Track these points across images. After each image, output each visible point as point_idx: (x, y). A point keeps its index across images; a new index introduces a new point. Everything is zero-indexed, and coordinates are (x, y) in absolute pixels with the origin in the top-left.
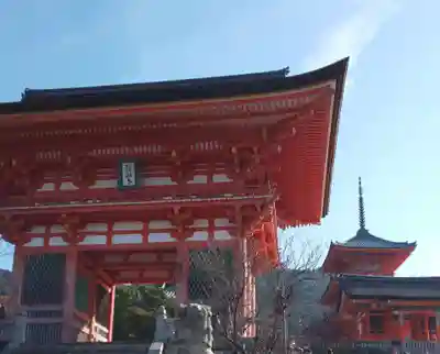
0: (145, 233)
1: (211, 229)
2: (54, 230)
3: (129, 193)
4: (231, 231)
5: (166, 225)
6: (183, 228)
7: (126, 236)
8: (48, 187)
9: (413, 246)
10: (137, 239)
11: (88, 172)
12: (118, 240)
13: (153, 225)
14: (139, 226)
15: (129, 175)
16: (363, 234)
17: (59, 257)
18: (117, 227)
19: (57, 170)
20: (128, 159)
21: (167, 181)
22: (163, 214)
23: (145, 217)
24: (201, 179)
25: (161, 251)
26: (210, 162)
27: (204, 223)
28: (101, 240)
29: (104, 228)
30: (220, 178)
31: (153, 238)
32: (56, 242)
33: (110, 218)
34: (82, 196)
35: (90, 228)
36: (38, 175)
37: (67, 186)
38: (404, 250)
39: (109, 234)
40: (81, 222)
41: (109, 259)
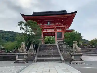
1: (59, 30)
4: (61, 30)
5: (54, 29)
9: (74, 30)
12: (48, 31)
13: (52, 29)
14: (50, 29)
29: (46, 30)
30: (60, 24)
37: (41, 24)
41: (45, 33)
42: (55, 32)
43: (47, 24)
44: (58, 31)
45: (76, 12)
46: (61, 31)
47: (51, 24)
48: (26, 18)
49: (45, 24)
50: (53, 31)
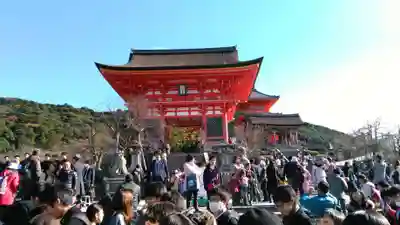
0: (189, 111)
1: (214, 110)
4: (221, 111)
5: (196, 108)
7: (183, 113)
8: (150, 93)
9: (278, 97)
10: (187, 114)
12: (179, 114)
13: (192, 109)
14: (187, 109)
15: (182, 89)
18: (181, 109)
19: (154, 88)
20: (182, 84)
21: (196, 92)
22: (196, 105)
23: (190, 106)
24: (208, 91)
26: (212, 86)
27: (211, 108)
28: (173, 114)
29: (174, 109)
30: (216, 91)
31: (193, 114)
33: (176, 106)
34: (164, 97)
35: (169, 109)
37: (158, 93)
39: (176, 111)
40: (163, 108)
42: (201, 117)
43: (176, 92)
44: (210, 113)
45: (259, 61)
46: (218, 113)
47: (189, 92)
48: (111, 75)
49: (170, 93)
50: (196, 113)
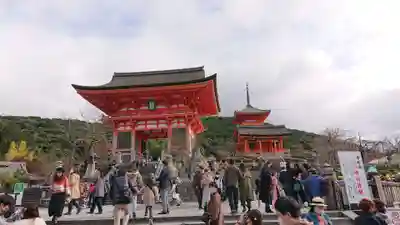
0: (157, 124)
1: (178, 122)
2: (128, 123)
3: (151, 111)
4: (185, 123)
5: (164, 121)
6: (169, 123)
7: (152, 126)
8: (125, 109)
9: (269, 112)
10: (155, 127)
11: (138, 105)
12: (149, 127)
13: (160, 122)
14: (156, 122)
15: (152, 105)
16: (249, 106)
17: (129, 133)
18: (148, 122)
19: (128, 104)
20: (151, 100)
21: (164, 107)
22: (163, 118)
23: (157, 119)
24: (175, 106)
25: (163, 130)
26: (177, 102)
27: (176, 121)
28: (144, 127)
29: (144, 123)
30: (181, 106)
32: (128, 128)
33: (146, 120)
34: (137, 112)
35: (139, 123)
36: (122, 105)
38: (267, 113)
39: (146, 124)
40: (136, 122)
42: (167, 130)
43: (146, 108)
44: (175, 125)
45: (214, 77)
46: (182, 125)
47: (159, 107)
49: (142, 108)
50: (163, 126)
